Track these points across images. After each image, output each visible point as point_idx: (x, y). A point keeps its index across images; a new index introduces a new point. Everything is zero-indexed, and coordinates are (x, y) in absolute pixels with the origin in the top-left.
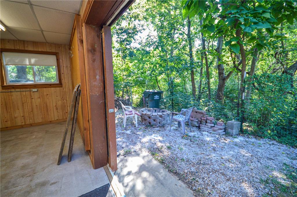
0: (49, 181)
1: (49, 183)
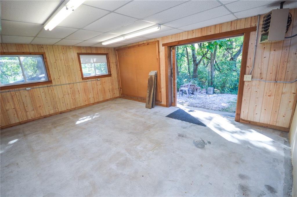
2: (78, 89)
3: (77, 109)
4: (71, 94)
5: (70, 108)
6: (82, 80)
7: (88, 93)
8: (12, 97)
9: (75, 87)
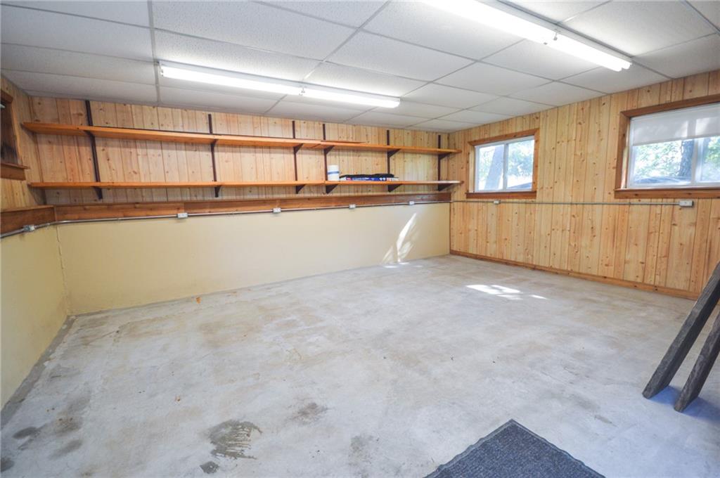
0: (599, 408)
1: (597, 412)
2: (592, 222)
3: (574, 277)
4: (569, 231)
5: (557, 267)
6: (616, 197)
7: (624, 242)
8: (478, 210)
9: (585, 215)
